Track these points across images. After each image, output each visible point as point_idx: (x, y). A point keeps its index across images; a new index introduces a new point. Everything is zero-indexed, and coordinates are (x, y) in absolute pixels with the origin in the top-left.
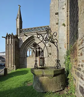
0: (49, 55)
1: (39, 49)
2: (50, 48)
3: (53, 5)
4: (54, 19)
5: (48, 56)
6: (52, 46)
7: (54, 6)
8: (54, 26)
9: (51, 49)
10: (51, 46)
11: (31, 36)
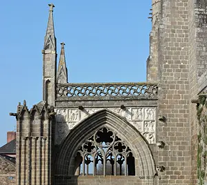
0: (159, 173)
1: (120, 151)
2: (162, 150)
3: (168, 27)
4: (172, 67)
5: (156, 174)
6: (166, 144)
7: (174, 31)
8: (172, 87)
9: (165, 154)
10: (163, 143)
11: (96, 110)
